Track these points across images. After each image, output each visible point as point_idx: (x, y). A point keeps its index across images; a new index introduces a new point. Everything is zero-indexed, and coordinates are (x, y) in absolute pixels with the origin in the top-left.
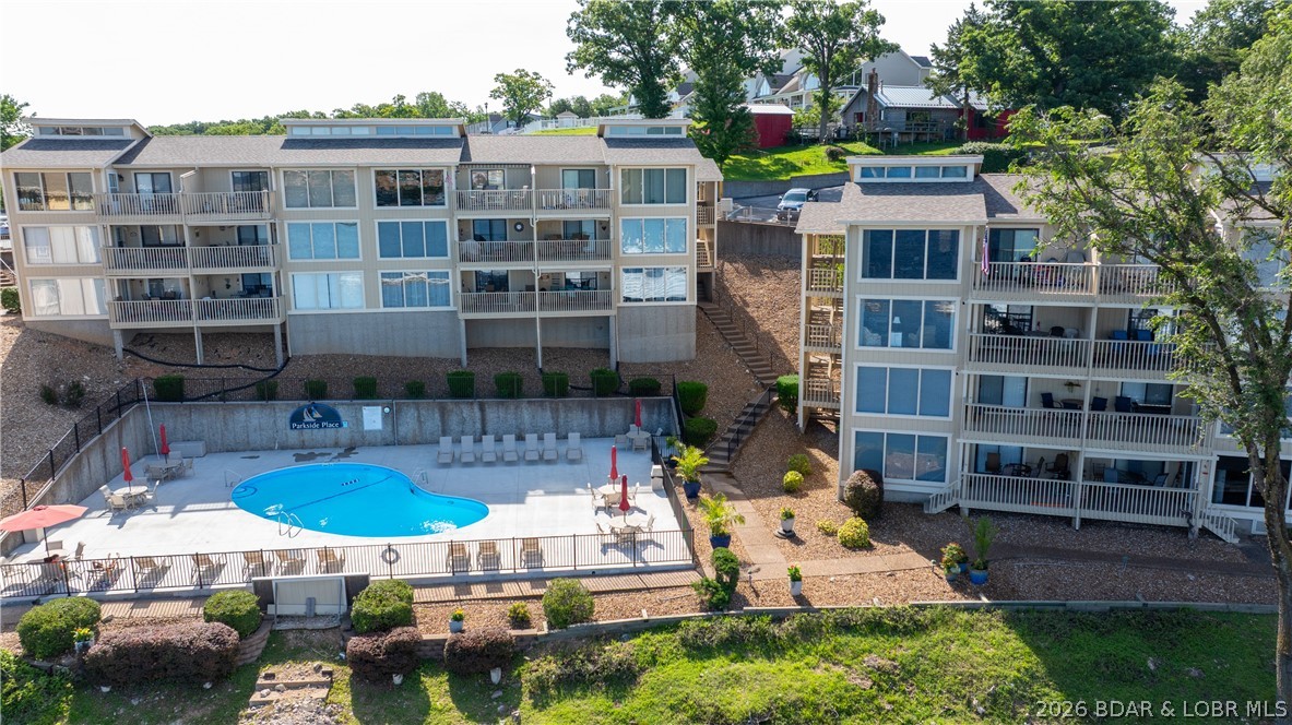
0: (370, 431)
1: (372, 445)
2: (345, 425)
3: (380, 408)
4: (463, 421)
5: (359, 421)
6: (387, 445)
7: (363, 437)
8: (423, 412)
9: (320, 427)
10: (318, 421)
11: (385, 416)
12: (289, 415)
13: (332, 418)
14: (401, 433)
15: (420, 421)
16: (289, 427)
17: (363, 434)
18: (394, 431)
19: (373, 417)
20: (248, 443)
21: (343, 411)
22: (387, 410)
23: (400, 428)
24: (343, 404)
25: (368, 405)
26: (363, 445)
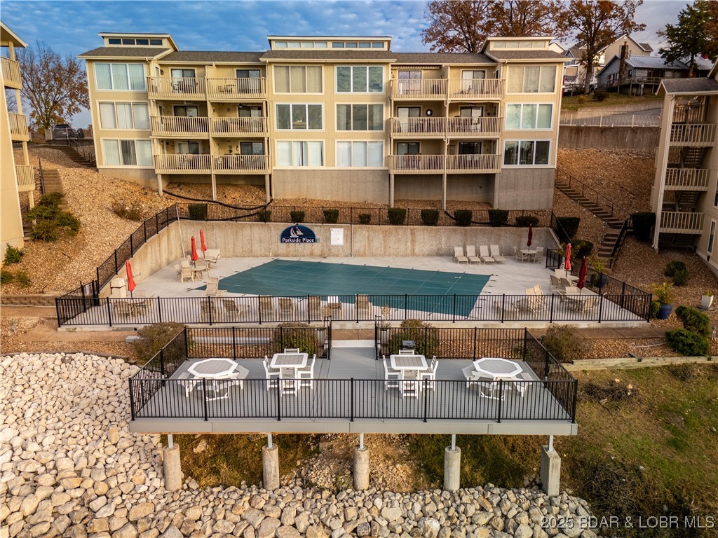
0: (335, 246)
1: (336, 255)
2: (318, 241)
3: (342, 230)
4: (399, 241)
5: (328, 239)
6: (346, 256)
8: (371, 233)
9: (302, 241)
10: (300, 237)
11: (345, 236)
12: (280, 233)
14: (356, 249)
15: (369, 240)
16: (279, 241)
17: (331, 248)
18: (351, 247)
19: (337, 236)
20: (251, 251)
22: (347, 231)
23: (355, 244)
24: (317, 226)
25: (334, 227)
26: (329, 256)
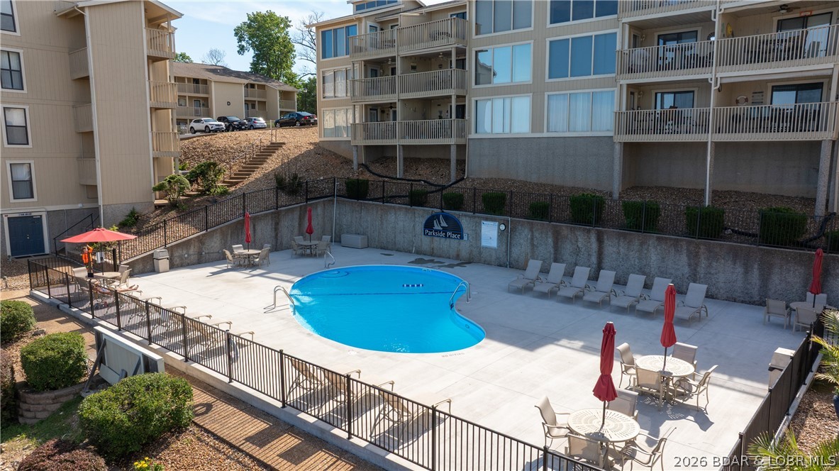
0: (486, 248)
1: (488, 263)
2: (465, 238)
3: (497, 223)
4: (577, 252)
5: (478, 236)
6: (500, 266)
7: (480, 253)
8: (536, 234)
9: (446, 235)
10: (445, 230)
11: (501, 233)
12: (424, 221)
13: (456, 229)
14: (514, 255)
15: (533, 245)
16: (423, 233)
17: (481, 250)
18: (508, 251)
19: (490, 233)
20: (395, 243)
21: (465, 222)
22: (503, 227)
23: (513, 249)
24: (466, 216)
25: (487, 219)
26: (479, 262)
